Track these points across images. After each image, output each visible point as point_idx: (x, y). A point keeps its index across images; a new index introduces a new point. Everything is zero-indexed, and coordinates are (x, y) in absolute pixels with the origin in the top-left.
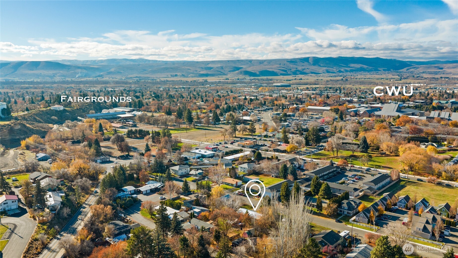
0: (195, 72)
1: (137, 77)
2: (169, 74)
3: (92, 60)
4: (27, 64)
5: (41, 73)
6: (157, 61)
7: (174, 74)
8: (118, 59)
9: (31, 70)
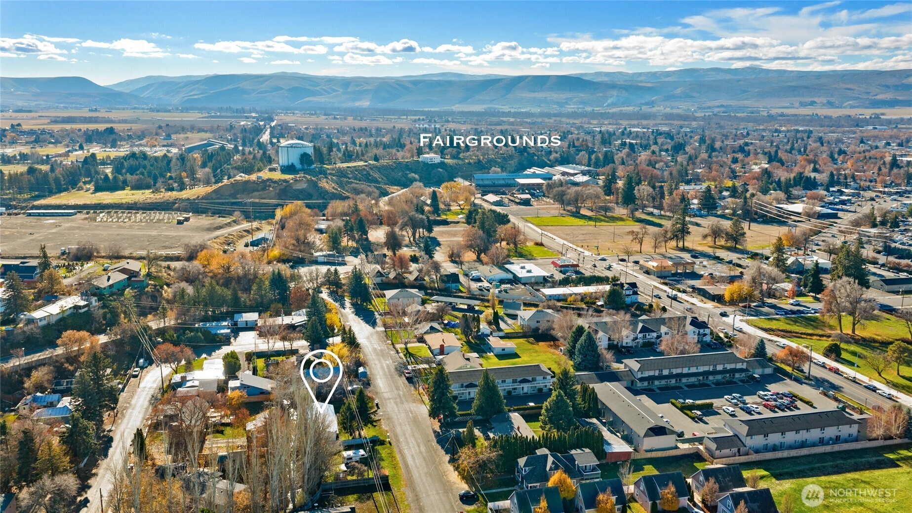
0: (865, 96)
1: (722, 106)
2: (796, 100)
3: (649, 73)
4: (527, 80)
5: (546, 98)
6: (785, 71)
7: (809, 100)
8: (701, 69)
9: (531, 91)
